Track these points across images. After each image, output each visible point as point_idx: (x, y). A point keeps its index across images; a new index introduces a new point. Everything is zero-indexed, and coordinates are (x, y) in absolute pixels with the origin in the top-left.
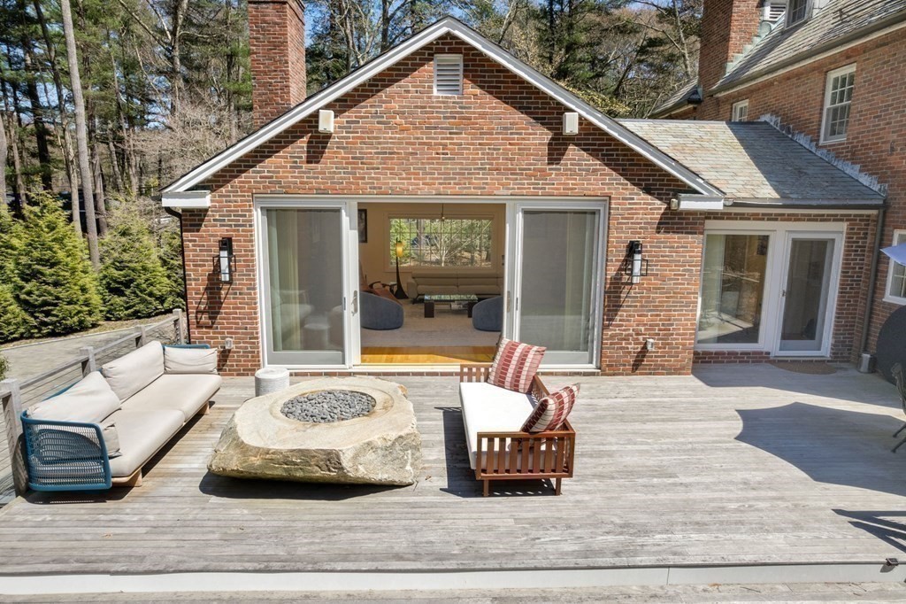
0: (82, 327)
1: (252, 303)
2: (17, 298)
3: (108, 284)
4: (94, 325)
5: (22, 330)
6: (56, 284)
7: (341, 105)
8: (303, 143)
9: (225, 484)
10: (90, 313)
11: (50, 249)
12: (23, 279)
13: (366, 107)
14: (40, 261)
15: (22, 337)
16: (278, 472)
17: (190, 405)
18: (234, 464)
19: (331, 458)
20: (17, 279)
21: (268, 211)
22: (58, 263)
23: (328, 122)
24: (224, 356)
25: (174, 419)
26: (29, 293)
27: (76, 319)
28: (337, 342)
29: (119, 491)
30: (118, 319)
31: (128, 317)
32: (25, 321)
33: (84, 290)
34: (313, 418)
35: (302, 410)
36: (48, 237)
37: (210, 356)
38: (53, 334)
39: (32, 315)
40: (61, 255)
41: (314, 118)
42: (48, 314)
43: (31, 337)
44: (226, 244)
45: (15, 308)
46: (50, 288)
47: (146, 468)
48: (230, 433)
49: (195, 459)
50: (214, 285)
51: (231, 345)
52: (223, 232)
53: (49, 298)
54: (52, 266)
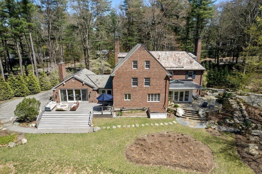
0: (38, 93)
1: (59, 97)
2: (29, 89)
3: (41, 85)
4: (40, 92)
5: (30, 93)
6: (34, 86)
7: (65, 82)
8: (62, 85)
9: (57, 110)
10: (39, 90)
11: (33, 81)
12: (29, 86)
13: (67, 82)
14: (31, 83)
15: (30, 94)
16: (59, 110)
17: (55, 106)
18: (57, 109)
19: (62, 109)
20: (28, 86)
21: (60, 90)
22: (34, 83)
23: (64, 83)
24: (57, 101)
25: (53, 107)
26: (30, 88)
27: (37, 91)
28: (67, 100)
29: (51, 111)
30: (43, 91)
31: (45, 90)
32: (30, 92)
33: (38, 87)
34: (62, 107)
35: (61, 106)
36: (32, 79)
37: (56, 102)
38: (34, 94)
39: (31, 91)
40: (34, 82)
41: (63, 83)
42: (33, 91)
43: (31, 94)
44: (57, 93)
45: (28, 90)
46: (33, 87)
47: (52, 110)
48: (57, 108)
49: (55, 109)
50: (56, 96)
51: (58, 101)
52: (57, 92)
53: (33, 89)
54: (33, 84)
